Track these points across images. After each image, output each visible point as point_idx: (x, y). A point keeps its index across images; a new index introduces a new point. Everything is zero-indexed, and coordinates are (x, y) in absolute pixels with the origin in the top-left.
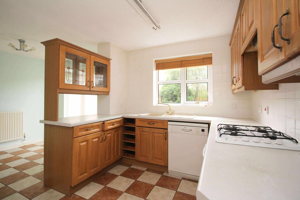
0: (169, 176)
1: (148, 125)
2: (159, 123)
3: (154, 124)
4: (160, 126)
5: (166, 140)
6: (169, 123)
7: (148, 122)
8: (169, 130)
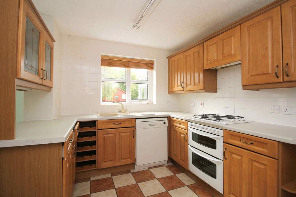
0: (137, 171)
1: (114, 126)
2: (126, 122)
3: (121, 123)
4: (127, 124)
5: (134, 137)
6: (137, 120)
7: (113, 123)
8: (137, 127)
